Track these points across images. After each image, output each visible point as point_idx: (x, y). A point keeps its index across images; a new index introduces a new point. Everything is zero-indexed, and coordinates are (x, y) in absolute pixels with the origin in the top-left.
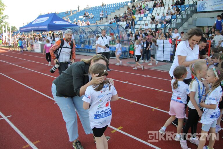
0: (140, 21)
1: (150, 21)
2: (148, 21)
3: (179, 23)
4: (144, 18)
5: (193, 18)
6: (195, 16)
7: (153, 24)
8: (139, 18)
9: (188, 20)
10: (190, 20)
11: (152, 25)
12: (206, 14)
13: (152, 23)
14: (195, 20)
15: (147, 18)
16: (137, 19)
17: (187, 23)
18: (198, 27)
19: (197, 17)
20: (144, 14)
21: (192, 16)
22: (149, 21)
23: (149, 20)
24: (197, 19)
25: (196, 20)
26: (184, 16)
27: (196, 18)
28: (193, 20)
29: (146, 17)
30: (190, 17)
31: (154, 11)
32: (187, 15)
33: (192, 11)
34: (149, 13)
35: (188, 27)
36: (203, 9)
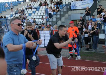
0: (29, 17)
3: (58, 18)
4: (32, 14)
6: (70, 12)
8: (29, 14)
10: (67, 15)
12: (77, 11)
14: (70, 16)
15: (35, 14)
16: (27, 15)
18: (72, 20)
19: (71, 14)
21: (68, 13)
26: (62, 13)
30: (66, 13)
31: (40, 9)
32: (64, 12)
33: (67, 9)
34: (37, 10)
35: (65, 20)
36: (75, 7)
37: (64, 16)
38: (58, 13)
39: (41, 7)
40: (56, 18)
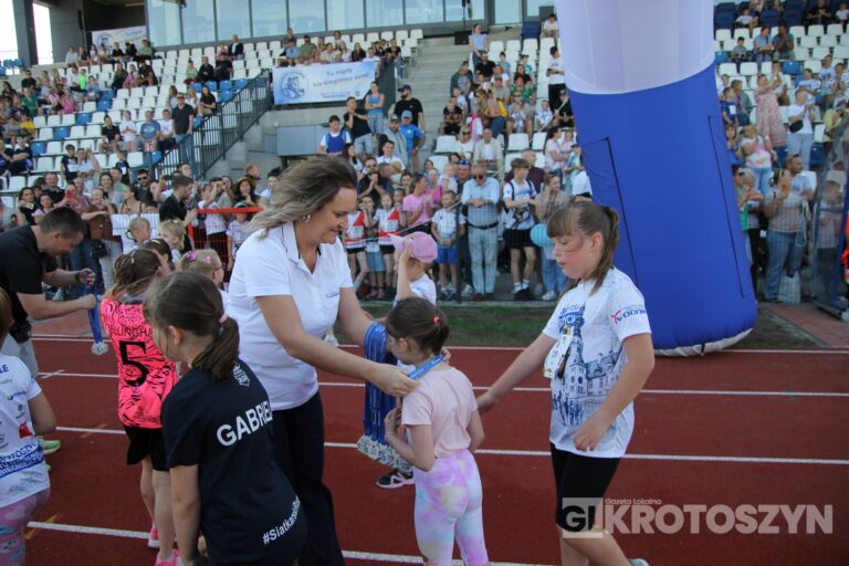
0: (57, 144)
1: (100, 141)
2: (92, 142)
3: (213, 148)
4: (74, 129)
5: (263, 128)
6: (269, 119)
7: (112, 152)
8: (54, 129)
9: (245, 136)
10: (255, 132)
11: (108, 156)
12: (307, 112)
13: (106, 150)
14: (271, 135)
15: (89, 128)
16: (45, 135)
17: (243, 144)
18: (286, 158)
19: (276, 124)
20: (77, 116)
21: (260, 120)
22: (96, 142)
23: (95, 139)
24: (279, 130)
25: (276, 135)
26: (232, 121)
27: (276, 128)
28: (265, 134)
29: (85, 125)
30: (252, 124)
31: (118, 103)
32: (241, 117)
33: (256, 103)
34: (99, 109)
35: (247, 160)
36: (293, 95)
37: (241, 138)
38: (213, 123)
39: (119, 91)
40: (205, 149)
